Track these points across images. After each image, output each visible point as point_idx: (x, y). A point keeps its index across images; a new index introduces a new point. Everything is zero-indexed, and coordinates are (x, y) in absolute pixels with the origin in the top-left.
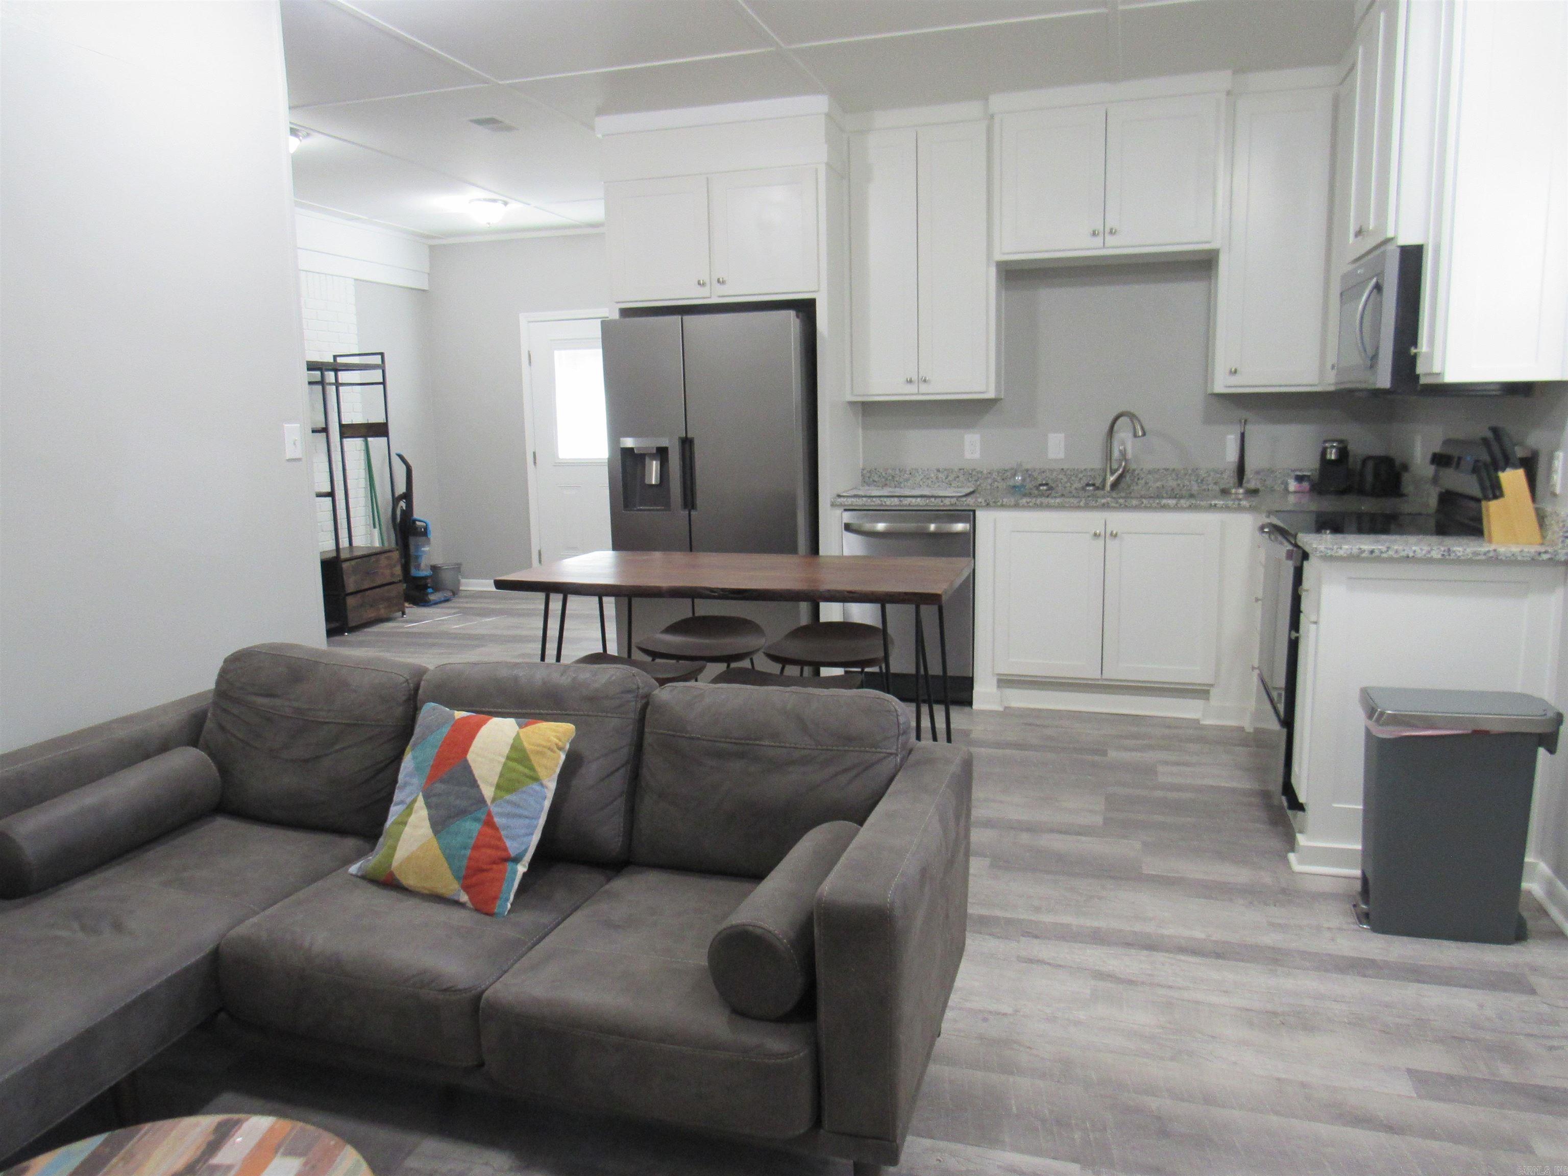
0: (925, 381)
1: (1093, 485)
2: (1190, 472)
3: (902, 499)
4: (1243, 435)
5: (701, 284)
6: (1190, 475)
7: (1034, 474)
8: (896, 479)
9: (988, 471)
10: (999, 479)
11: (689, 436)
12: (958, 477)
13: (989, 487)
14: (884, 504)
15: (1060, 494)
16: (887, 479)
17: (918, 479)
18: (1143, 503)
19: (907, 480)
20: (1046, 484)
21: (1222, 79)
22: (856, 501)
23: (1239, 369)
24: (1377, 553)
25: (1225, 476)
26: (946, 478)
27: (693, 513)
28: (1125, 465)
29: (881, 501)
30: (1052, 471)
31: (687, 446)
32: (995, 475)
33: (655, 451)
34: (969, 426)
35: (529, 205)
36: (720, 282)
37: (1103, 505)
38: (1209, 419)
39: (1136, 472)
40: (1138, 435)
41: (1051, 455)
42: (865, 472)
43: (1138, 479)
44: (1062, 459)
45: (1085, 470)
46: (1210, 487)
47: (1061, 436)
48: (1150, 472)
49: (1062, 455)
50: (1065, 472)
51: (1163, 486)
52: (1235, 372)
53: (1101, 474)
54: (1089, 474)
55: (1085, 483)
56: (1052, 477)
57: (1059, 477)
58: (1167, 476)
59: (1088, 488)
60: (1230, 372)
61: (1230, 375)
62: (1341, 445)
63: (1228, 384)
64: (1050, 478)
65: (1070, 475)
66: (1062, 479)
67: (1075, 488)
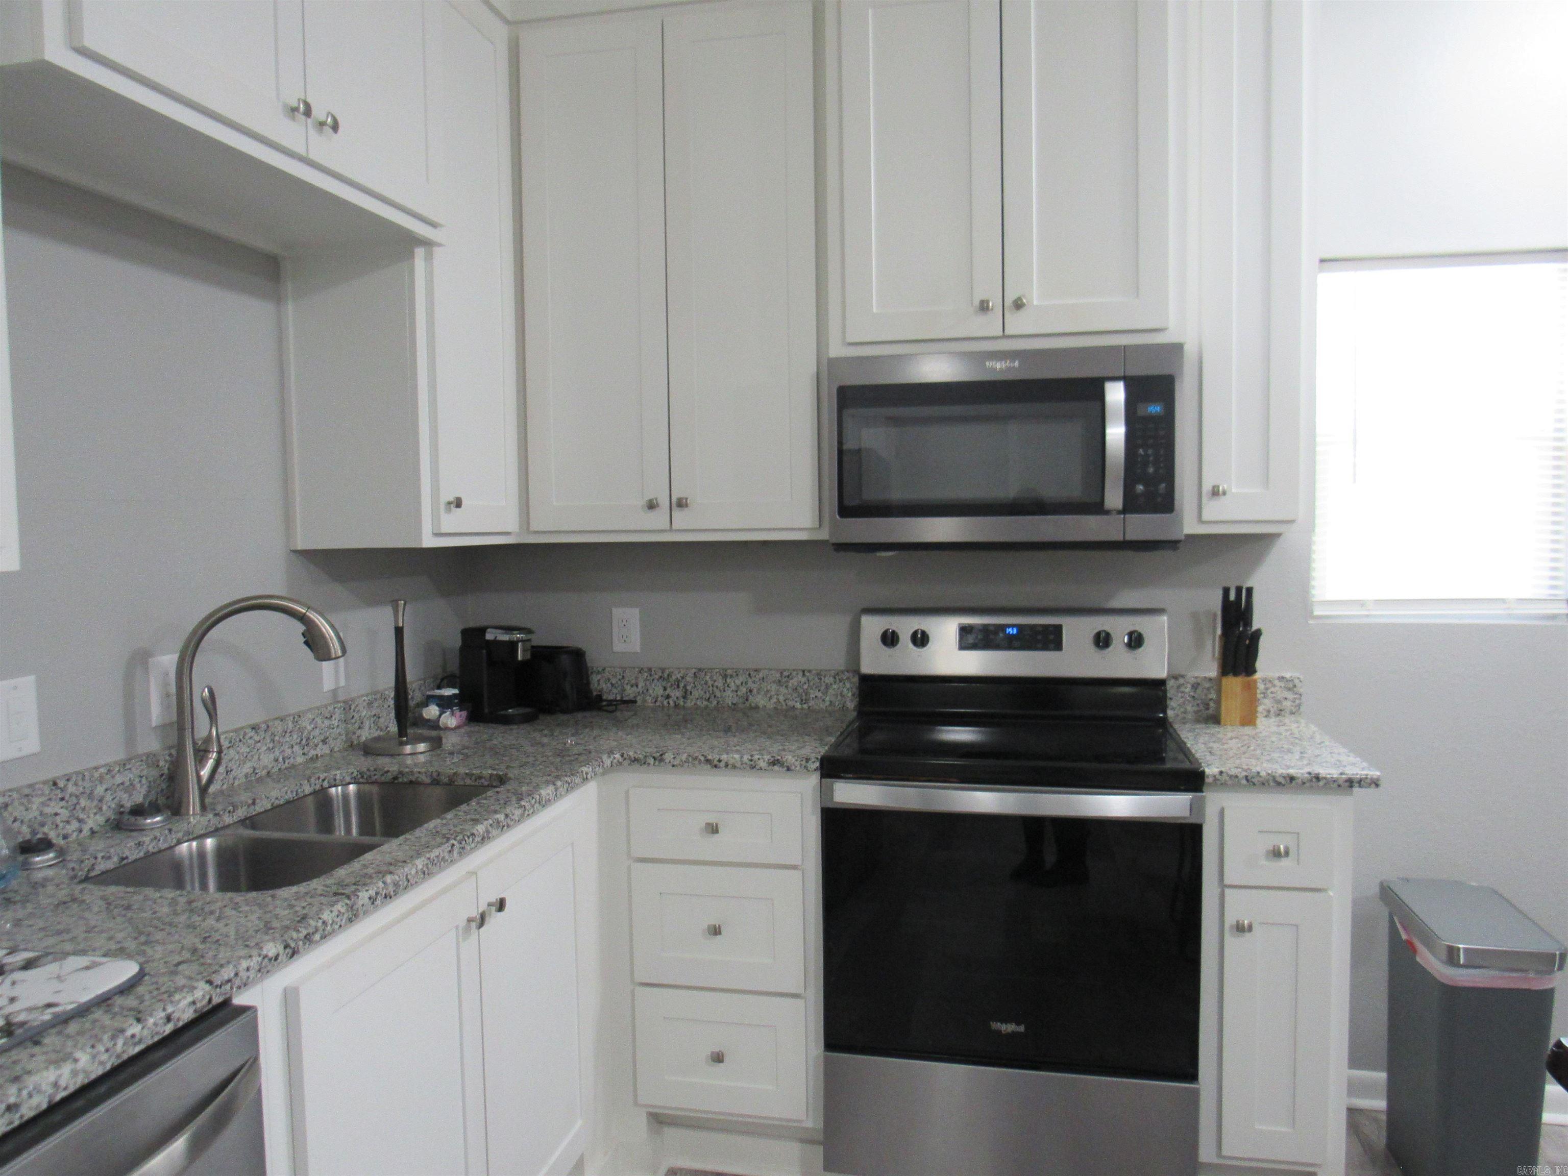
2: (287, 726)
30: (27, 796)
44: (36, 754)
47: (27, 683)
49: (35, 743)
50: (62, 790)
51: (255, 769)
52: (458, 503)
53: (145, 772)
54: (119, 779)
55: (114, 809)
56: (31, 816)
57: (48, 810)
58: (259, 744)
59: (149, 821)
60: (449, 503)
61: (448, 510)
62: (529, 636)
63: (444, 530)
64: (26, 820)
65: (77, 796)
66: (56, 814)
67: (91, 829)
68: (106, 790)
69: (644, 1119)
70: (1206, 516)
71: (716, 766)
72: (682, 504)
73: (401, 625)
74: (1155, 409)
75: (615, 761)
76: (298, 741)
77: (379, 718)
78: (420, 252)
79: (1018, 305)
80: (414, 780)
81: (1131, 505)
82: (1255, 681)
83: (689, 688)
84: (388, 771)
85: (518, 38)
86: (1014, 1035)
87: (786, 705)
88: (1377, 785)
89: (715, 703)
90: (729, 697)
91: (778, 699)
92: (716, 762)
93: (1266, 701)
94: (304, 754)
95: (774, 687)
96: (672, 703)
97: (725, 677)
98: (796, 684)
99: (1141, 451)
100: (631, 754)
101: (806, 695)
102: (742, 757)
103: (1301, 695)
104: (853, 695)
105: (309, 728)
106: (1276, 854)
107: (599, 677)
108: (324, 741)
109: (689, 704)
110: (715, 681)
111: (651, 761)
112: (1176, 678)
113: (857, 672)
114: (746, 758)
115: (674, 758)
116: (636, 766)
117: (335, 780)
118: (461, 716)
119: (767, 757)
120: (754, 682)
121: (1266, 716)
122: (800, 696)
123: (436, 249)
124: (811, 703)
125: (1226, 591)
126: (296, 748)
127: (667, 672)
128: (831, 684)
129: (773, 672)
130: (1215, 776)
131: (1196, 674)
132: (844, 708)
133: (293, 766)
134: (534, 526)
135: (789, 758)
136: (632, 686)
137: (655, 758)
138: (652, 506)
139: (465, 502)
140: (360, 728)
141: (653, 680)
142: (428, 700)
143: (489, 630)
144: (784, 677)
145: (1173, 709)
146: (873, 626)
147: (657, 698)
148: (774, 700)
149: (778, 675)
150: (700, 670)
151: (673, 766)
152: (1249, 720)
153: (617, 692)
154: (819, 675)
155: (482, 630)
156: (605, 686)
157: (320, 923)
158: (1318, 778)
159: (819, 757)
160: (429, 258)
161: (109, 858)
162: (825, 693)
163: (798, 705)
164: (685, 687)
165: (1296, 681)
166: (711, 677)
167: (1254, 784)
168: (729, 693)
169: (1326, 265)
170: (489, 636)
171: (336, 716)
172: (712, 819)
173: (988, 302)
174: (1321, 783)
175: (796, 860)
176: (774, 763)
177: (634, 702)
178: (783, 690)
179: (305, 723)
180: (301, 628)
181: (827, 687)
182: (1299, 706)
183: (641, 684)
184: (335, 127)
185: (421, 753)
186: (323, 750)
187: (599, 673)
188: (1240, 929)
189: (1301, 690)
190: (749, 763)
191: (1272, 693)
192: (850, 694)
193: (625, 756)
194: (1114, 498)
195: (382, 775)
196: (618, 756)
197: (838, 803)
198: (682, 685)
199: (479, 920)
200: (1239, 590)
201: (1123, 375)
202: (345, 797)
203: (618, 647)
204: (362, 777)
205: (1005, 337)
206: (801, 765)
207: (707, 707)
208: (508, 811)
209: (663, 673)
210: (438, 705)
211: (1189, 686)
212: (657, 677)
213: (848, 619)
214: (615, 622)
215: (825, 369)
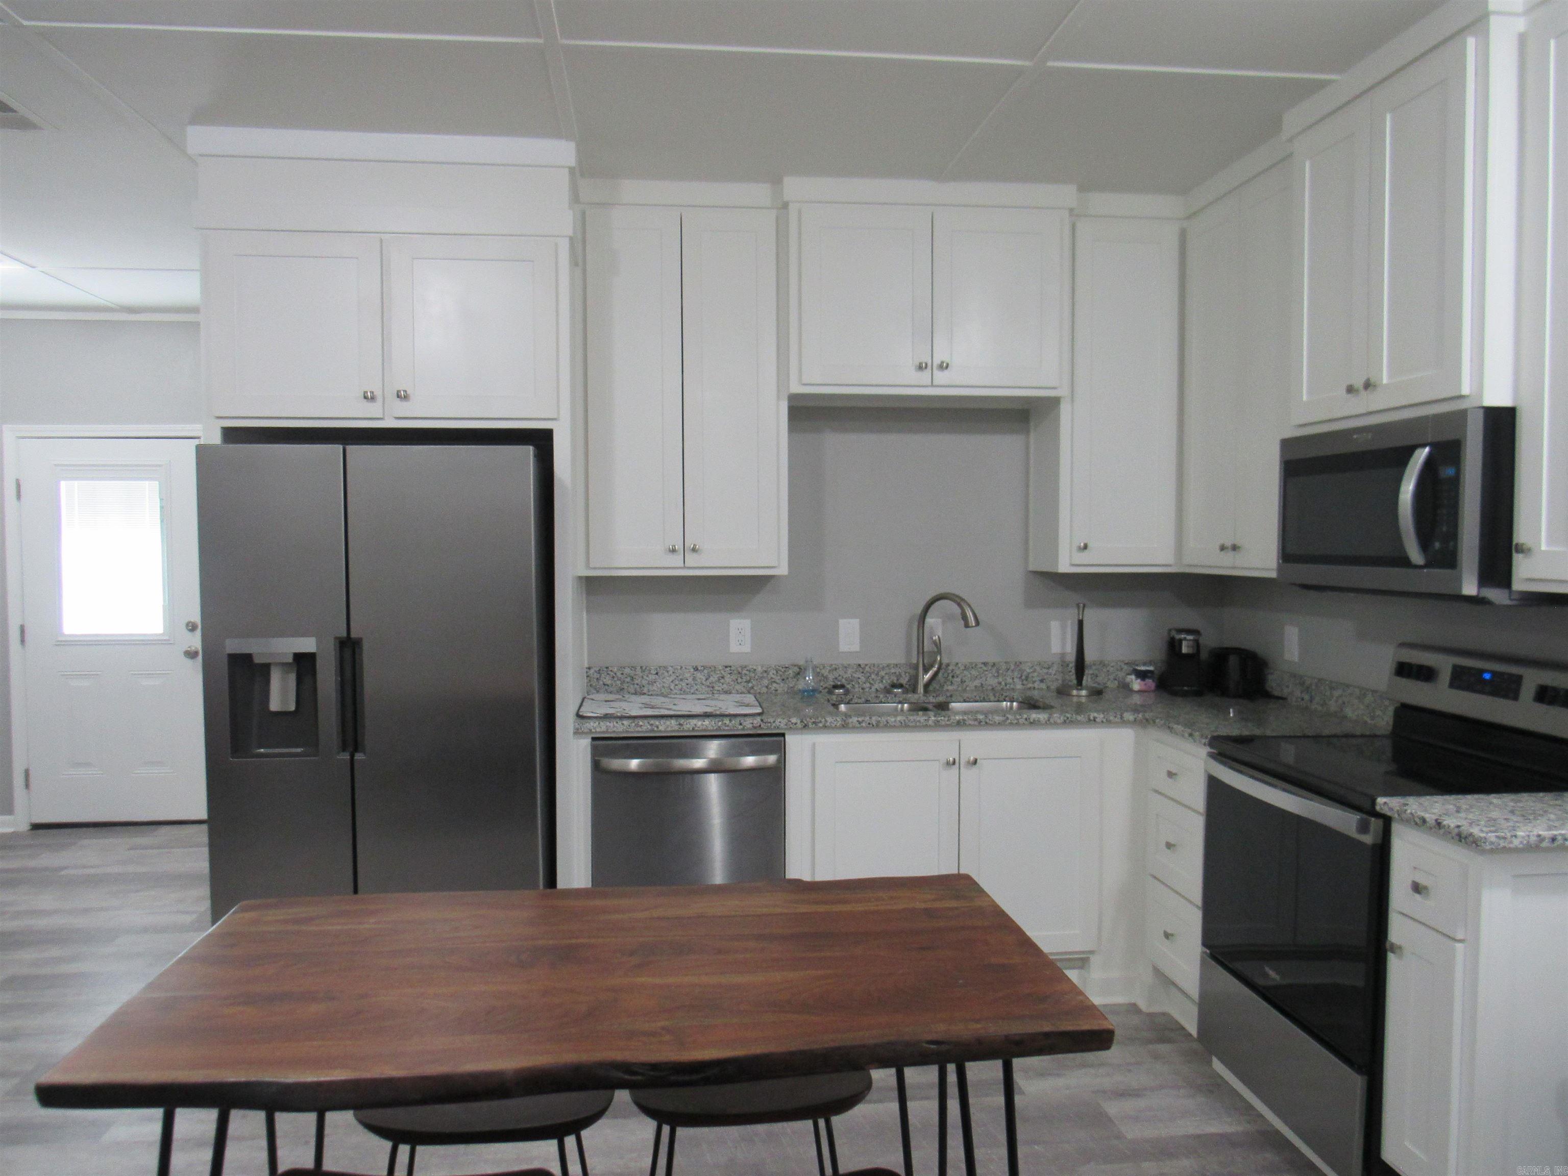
0: (694, 550)
1: (901, 686)
2: (1012, 667)
3: (682, 721)
4: (1081, 623)
5: (369, 398)
6: (1013, 671)
7: (823, 671)
8: (636, 682)
9: (764, 669)
10: (778, 679)
11: (354, 635)
12: (723, 677)
13: (764, 690)
14: (656, 729)
15: (863, 700)
16: (623, 682)
17: (668, 680)
18: (1008, 718)
19: (652, 683)
20: (842, 686)
21: (1067, 194)
22: (614, 726)
23: (1090, 545)
24: (1560, 840)
25: (1053, 671)
26: (707, 679)
27: (359, 756)
28: (940, 659)
29: (652, 725)
30: (846, 668)
31: (348, 654)
32: (772, 673)
33: (290, 659)
34: (736, 608)
35: (34, 267)
36: (402, 396)
37: (958, 723)
38: (1031, 602)
39: (950, 668)
40: (970, 625)
41: (844, 647)
42: (592, 671)
43: (953, 677)
44: (857, 652)
45: (888, 666)
46: (1036, 685)
47: (855, 622)
48: (966, 668)
49: (856, 647)
50: (863, 669)
51: (982, 684)
53: (908, 671)
54: (893, 671)
55: (889, 683)
56: (847, 676)
57: (856, 676)
58: (987, 672)
59: (895, 690)
61: (1079, 551)
62: (1197, 638)
63: (1077, 563)
64: (844, 677)
65: (870, 673)
66: (859, 678)
67: (876, 689)
68: (886, 674)
71: (1171, 731)
73: (1081, 618)
75: (1138, 718)
76: (1019, 676)
77: (1097, 676)
92: (1171, 729)
94: (1023, 684)
95: (1356, 702)
96: (1304, 704)
97: (1331, 689)
98: (1368, 701)
100: (1147, 715)
105: (1029, 671)
107: (1271, 678)
109: (1313, 707)
110: (1326, 691)
115: (1159, 722)
118: (1146, 684)
120: (1346, 696)
126: (1016, 680)
127: (1305, 679)
135: (1196, 734)
136: (1286, 687)
137: (1152, 721)
138: (1223, 548)
141: (1298, 684)
144: (1362, 695)
153: (1278, 691)
161: (860, 698)
164: (1312, 692)
170: (1172, 635)
176: (1190, 735)
177: (1287, 700)
178: (1361, 706)
179: (1025, 668)
181: (1386, 708)
183: (1291, 687)
186: (1040, 685)
187: (1271, 675)
193: (1144, 716)
196: (1140, 715)
198: (1310, 691)
203: (1286, 656)
209: (1303, 679)
212: (1300, 682)
214: (1285, 637)
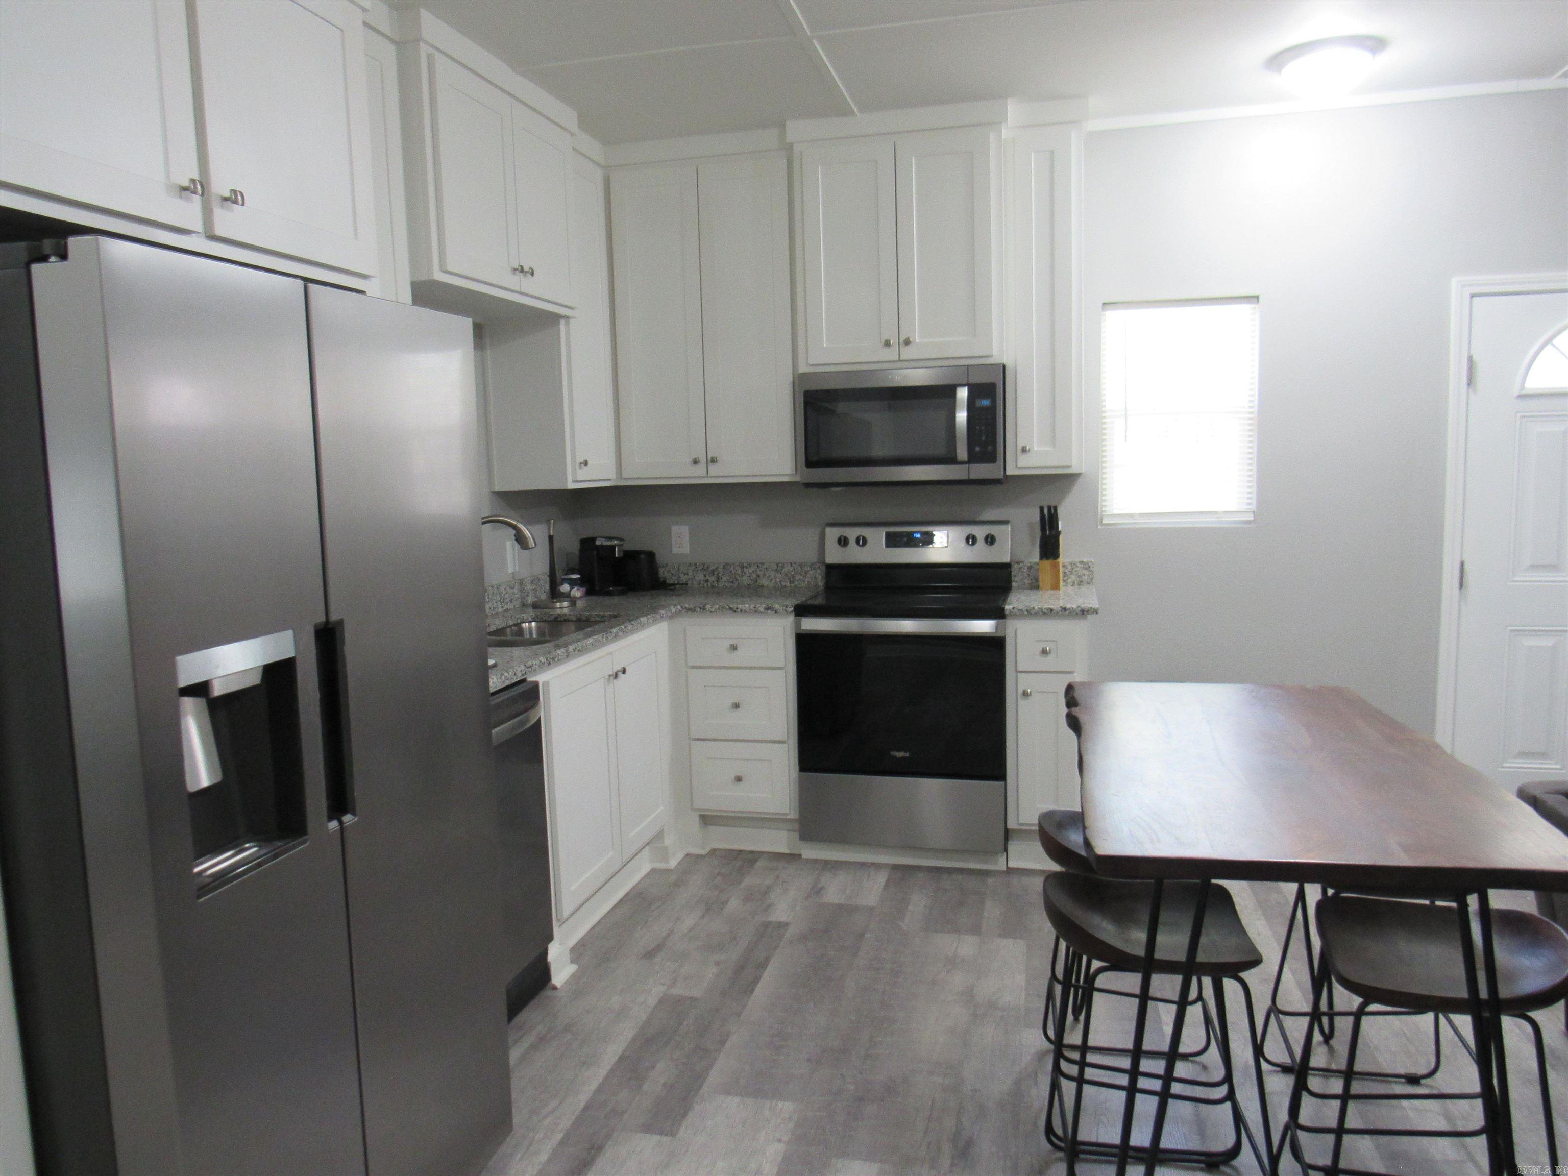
4: (551, 539)
27: (348, 821)
40: (529, 546)
52: (586, 463)
60: (581, 463)
61: (581, 468)
62: (622, 543)
63: (579, 479)
69: (697, 818)
70: (1020, 465)
71: (735, 612)
72: (714, 461)
73: (552, 534)
74: (986, 403)
75: (678, 610)
77: (536, 590)
78: (562, 322)
79: (907, 342)
80: (566, 619)
81: (974, 458)
82: (1058, 563)
83: (720, 575)
84: (552, 615)
85: (609, 176)
86: (904, 758)
87: (781, 584)
88: (1097, 613)
89: (737, 584)
90: (745, 580)
91: (776, 581)
92: (735, 609)
93: (1072, 576)
94: (502, 607)
95: (773, 574)
96: (709, 584)
97: (742, 567)
98: (787, 571)
99: (978, 428)
100: (687, 606)
101: (793, 578)
102: (750, 606)
103: (1093, 572)
104: (822, 578)
105: (504, 592)
106: (1044, 652)
107: (663, 569)
108: (511, 601)
109: (721, 585)
110: (736, 571)
111: (698, 610)
112: (1018, 563)
113: (823, 563)
114: (752, 607)
115: (712, 608)
116: (689, 613)
117: (524, 619)
118: (583, 591)
119: (764, 606)
120: (760, 571)
121: (1072, 586)
122: (789, 579)
123: (571, 320)
124: (796, 583)
125: (1042, 509)
126: (499, 603)
127: (706, 566)
128: (808, 571)
129: (772, 564)
130: (1010, 610)
131: (1031, 561)
132: (816, 586)
133: (497, 613)
134: (625, 475)
135: (777, 606)
136: (685, 575)
137: (700, 608)
138: (696, 462)
139: (589, 463)
140: (527, 595)
141: (698, 571)
142: (564, 581)
143: (598, 539)
144: (779, 567)
145: (1016, 582)
146: (833, 534)
147: (700, 582)
148: (773, 582)
149: (775, 566)
150: (727, 564)
151: (711, 612)
152: (1056, 587)
153: (675, 579)
154: (801, 565)
155: (593, 540)
156: (667, 575)
157: (557, 654)
158: (1065, 609)
159: (793, 605)
160: (567, 324)
162: (805, 577)
163: (788, 584)
164: (718, 574)
165: (1090, 564)
166: (734, 568)
167: (1031, 614)
168: (745, 578)
169: (1107, 306)
170: (598, 543)
171: (516, 587)
172: (733, 642)
173: (890, 341)
174: (1067, 612)
175: (781, 665)
176: (768, 609)
177: (687, 584)
178: (779, 575)
179: (502, 589)
180: (514, 532)
181: (806, 573)
182: (1092, 579)
183: (690, 573)
184: (532, 274)
185: (566, 607)
186: (510, 606)
187: (663, 567)
188: (1025, 694)
189: (1093, 569)
190: (753, 609)
191: (1076, 571)
192: (820, 577)
193: (683, 607)
194: (962, 453)
195: (548, 617)
196: (679, 607)
197: (803, 630)
198: (716, 573)
199: (614, 676)
200: (1049, 508)
201: (967, 382)
202: (530, 629)
203: (675, 550)
204: (538, 618)
205: (900, 360)
206: (783, 609)
207: (732, 587)
208: (626, 625)
209: (704, 566)
210: (569, 584)
211: (1026, 568)
212: (700, 568)
213: (818, 530)
214: (673, 535)
215: (797, 380)
